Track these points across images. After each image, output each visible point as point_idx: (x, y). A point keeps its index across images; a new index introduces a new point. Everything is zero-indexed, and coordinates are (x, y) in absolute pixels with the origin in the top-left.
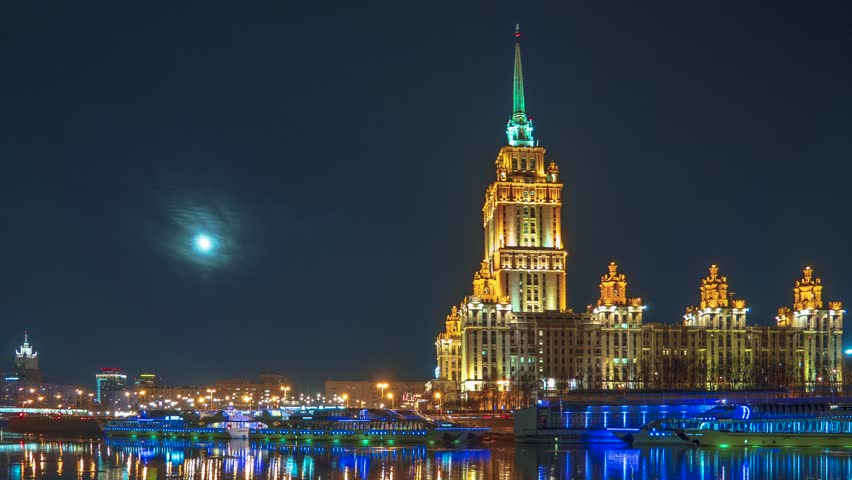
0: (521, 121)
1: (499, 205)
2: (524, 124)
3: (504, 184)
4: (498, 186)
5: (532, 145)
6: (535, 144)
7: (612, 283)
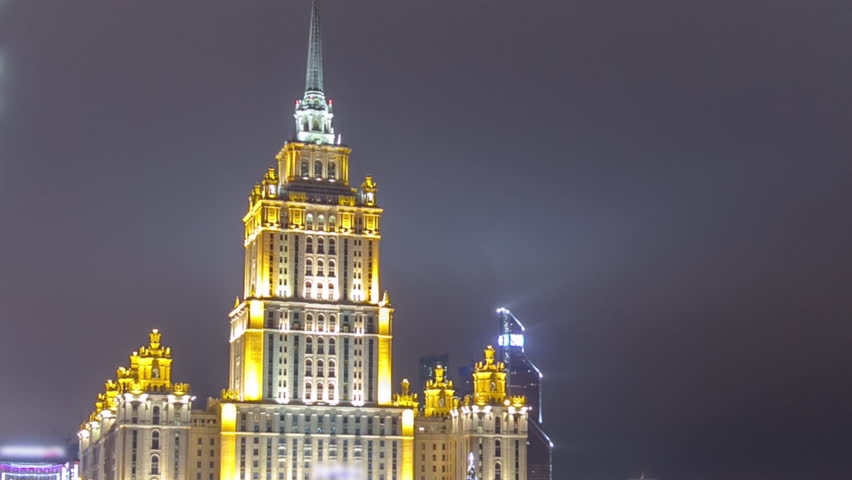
0: (316, 104)
1: (263, 232)
2: (320, 109)
3: (272, 202)
4: (263, 205)
5: (331, 142)
6: (336, 140)
7: (488, 374)
